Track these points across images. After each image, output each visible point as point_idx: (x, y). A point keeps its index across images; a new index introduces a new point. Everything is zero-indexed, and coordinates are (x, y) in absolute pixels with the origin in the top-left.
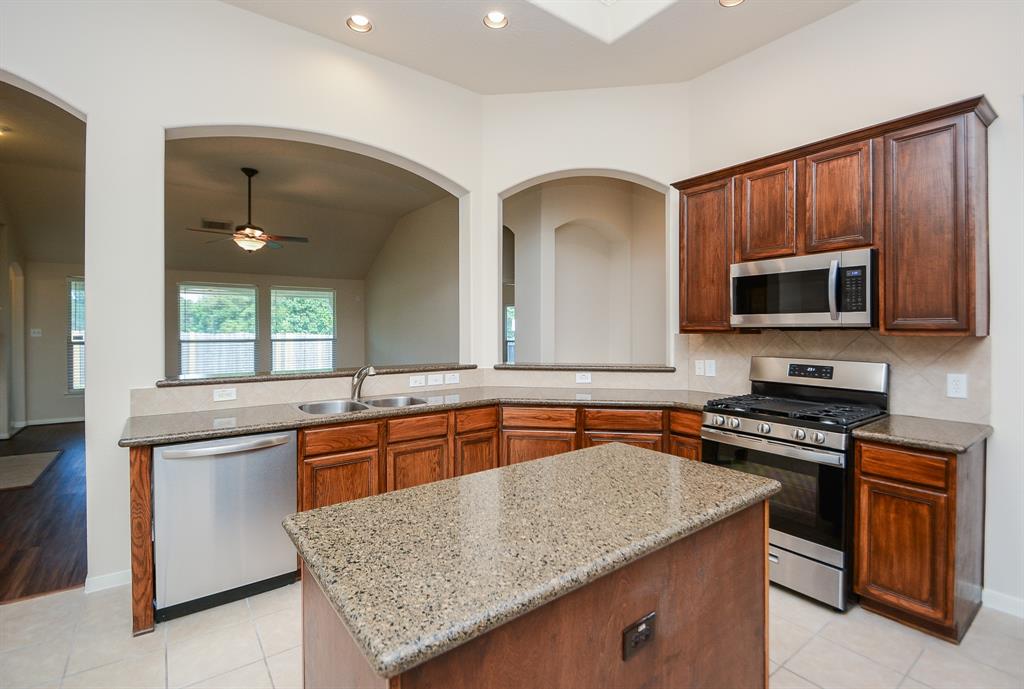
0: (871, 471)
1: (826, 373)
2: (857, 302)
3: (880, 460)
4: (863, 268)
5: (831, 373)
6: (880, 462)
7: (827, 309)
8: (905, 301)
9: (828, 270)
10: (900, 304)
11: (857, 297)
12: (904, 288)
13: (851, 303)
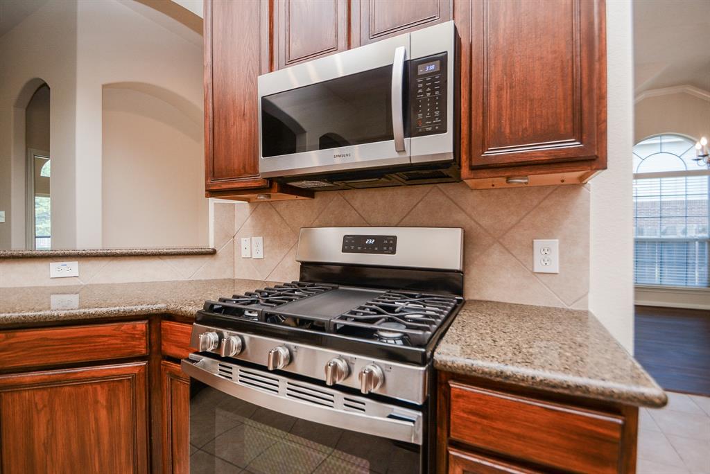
0: (468, 440)
1: (388, 245)
2: (433, 118)
3: (484, 417)
4: (442, 59)
5: (394, 245)
6: (485, 422)
7: (389, 136)
8: (499, 119)
9: (390, 67)
10: (492, 124)
11: (433, 110)
12: (499, 97)
13: (424, 119)
